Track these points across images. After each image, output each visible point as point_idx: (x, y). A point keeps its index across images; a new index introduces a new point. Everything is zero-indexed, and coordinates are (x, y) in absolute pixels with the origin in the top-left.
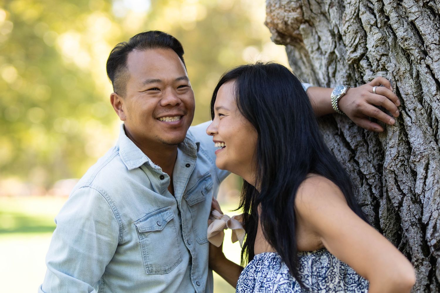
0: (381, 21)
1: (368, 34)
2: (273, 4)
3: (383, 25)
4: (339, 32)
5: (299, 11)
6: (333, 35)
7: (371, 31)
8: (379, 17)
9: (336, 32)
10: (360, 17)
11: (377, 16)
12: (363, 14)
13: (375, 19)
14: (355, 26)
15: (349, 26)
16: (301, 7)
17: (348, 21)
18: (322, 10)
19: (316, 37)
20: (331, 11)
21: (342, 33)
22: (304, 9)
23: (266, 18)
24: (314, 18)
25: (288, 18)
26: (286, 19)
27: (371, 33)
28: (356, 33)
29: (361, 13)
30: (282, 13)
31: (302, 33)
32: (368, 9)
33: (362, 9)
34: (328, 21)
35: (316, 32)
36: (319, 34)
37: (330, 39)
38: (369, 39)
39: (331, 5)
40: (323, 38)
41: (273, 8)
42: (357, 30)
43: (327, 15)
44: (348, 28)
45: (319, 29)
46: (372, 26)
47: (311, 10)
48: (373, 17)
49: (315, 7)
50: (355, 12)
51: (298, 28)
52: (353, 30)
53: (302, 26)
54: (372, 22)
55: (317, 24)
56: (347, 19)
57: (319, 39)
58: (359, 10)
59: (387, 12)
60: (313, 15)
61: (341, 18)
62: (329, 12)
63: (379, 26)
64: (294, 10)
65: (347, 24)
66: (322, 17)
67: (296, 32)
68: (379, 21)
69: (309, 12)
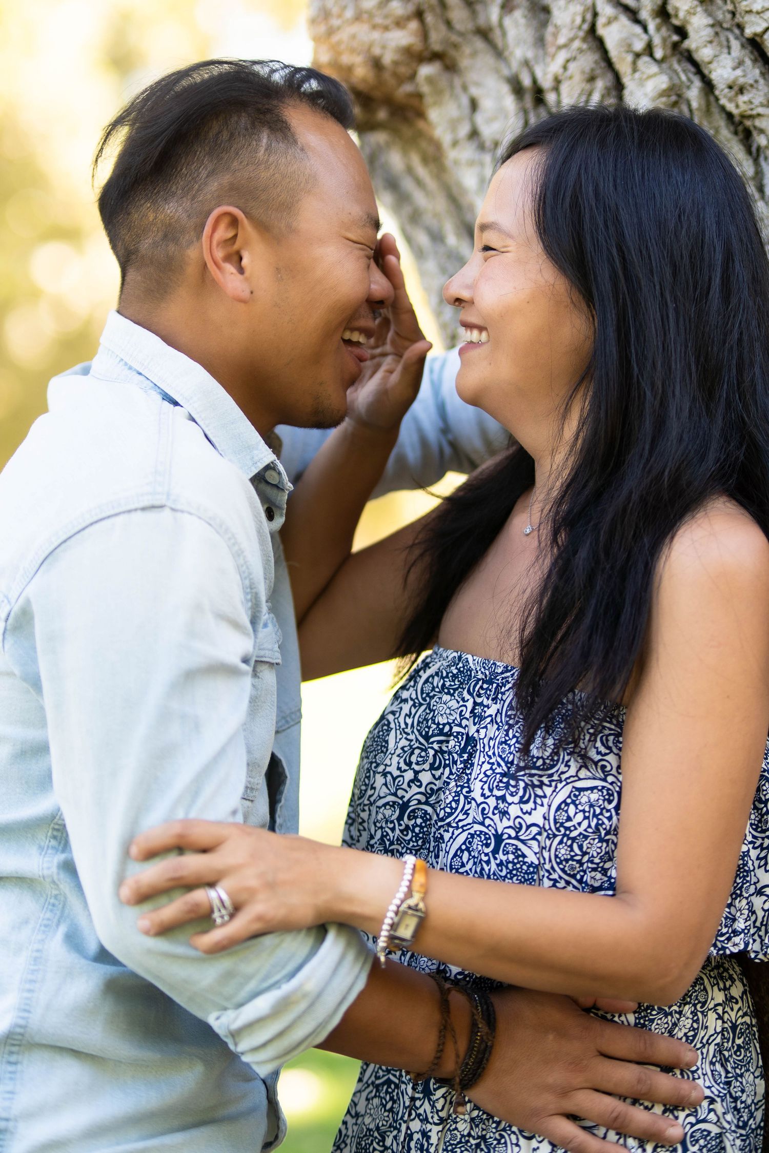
0: (664, 40)
1: (626, 80)
2: (335, 10)
3: (669, 51)
4: (535, 81)
5: (414, 25)
6: (518, 90)
7: (635, 70)
8: (658, 29)
9: (527, 82)
10: (601, 31)
11: (651, 27)
12: (609, 22)
13: (645, 37)
14: (588, 60)
15: (568, 61)
16: (419, 14)
17: (565, 46)
18: (481, 21)
19: (465, 101)
20: (508, 22)
21: (546, 82)
22: (429, 18)
23: (316, 52)
24: (456, 46)
25: (384, 47)
26: (377, 51)
27: (637, 75)
28: (592, 79)
29: (601, 21)
30: (364, 33)
31: (425, 89)
32: (621, 9)
33: (606, 10)
34: (499, 53)
35: (465, 88)
36: (474, 91)
37: (509, 102)
38: (631, 93)
39: (507, 6)
40: (487, 104)
41: (335, 22)
42: (592, 70)
43: (497, 35)
44: (565, 68)
45: (472, 76)
46: (638, 56)
47: (449, 24)
48: (638, 29)
49: (459, 14)
50: (584, 21)
51: (413, 77)
52: (583, 72)
53: (426, 70)
54: (639, 46)
55: (464, 63)
56: (562, 40)
57: (474, 105)
58: (595, 15)
59: (681, 15)
60: (454, 38)
61: (540, 42)
62: (501, 25)
63: (659, 54)
64: (400, 23)
65: (562, 56)
66: (479, 44)
67: (408, 88)
68: (657, 41)
69: (443, 28)
